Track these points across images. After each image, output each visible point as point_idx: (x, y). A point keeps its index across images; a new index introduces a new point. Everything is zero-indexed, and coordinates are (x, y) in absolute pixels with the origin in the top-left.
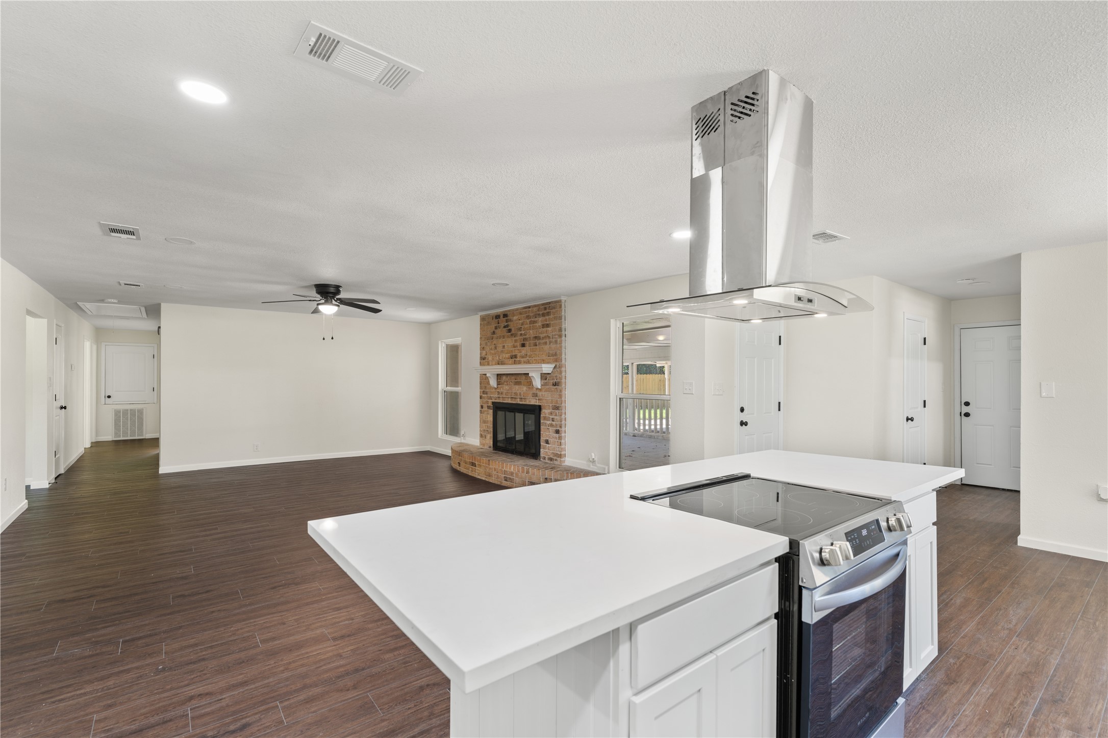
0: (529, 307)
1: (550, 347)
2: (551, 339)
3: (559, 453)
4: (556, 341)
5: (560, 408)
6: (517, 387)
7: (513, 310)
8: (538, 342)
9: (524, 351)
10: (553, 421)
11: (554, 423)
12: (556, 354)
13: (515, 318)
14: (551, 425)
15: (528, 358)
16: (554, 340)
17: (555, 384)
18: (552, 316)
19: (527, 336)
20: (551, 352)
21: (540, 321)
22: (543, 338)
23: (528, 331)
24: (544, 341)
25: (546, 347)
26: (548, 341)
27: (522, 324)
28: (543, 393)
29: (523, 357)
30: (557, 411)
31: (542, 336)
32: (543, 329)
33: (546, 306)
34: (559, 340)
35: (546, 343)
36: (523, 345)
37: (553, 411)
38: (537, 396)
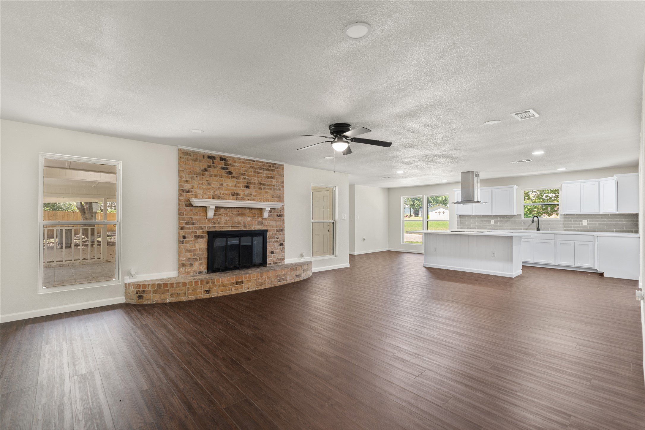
0: (254, 161)
1: (274, 192)
2: (275, 187)
3: (283, 257)
4: (280, 189)
5: (283, 230)
6: (240, 218)
7: (234, 158)
8: (263, 187)
9: (247, 191)
10: (278, 239)
11: (278, 240)
12: (279, 197)
13: (236, 164)
14: (276, 241)
15: (252, 197)
16: (277, 188)
17: (279, 216)
18: (275, 173)
19: (252, 181)
20: (275, 195)
21: (265, 173)
22: (268, 185)
23: (252, 178)
24: (269, 187)
25: (271, 192)
26: (272, 187)
27: (246, 171)
28: (269, 222)
29: (246, 196)
30: (281, 232)
31: (266, 183)
32: (268, 179)
33: (270, 165)
34: (282, 189)
35: (271, 189)
36: (247, 187)
37: (278, 232)
38: (262, 223)
